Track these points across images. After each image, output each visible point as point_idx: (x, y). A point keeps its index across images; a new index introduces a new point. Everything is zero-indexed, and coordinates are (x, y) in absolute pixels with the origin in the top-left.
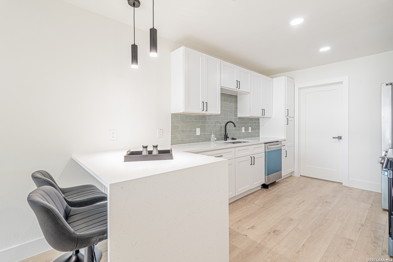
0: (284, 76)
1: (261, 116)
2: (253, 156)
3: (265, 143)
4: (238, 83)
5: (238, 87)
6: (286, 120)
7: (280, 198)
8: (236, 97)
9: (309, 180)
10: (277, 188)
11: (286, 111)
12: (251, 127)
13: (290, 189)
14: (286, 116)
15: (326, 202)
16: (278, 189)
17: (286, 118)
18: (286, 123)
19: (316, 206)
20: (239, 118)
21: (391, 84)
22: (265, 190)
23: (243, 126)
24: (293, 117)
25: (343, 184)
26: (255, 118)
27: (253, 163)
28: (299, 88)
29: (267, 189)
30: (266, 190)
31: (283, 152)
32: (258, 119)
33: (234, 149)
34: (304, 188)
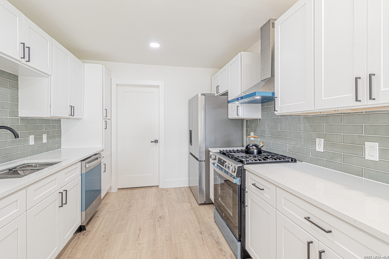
0: (102, 65)
1: (69, 116)
2: (64, 188)
3: (81, 161)
4: (27, 50)
5: (27, 58)
6: (104, 123)
7: (110, 240)
8: (15, 78)
9: (129, 191)
10: (98, 222)
11: (104, 111)
12: (46, 135)
13: (116, 216)
14: (104, 118)
15: (160, 218)
16: (100, 224)
17: (104, 120)
18: (104, 127)
19: (155, 230)
20: (23, 119)
21: (204, 95)
22: (82, 236)
23: (30, 134)
24: (110, 119)
25: (160, 187)
26: (54, 119)
27: (64, 202)
28: (117, 84)
29: (84, 232)
30: (83, 234)
31: (103, 166)
32: (58, 121)
33: (25, 190)
34: (130, 206)
